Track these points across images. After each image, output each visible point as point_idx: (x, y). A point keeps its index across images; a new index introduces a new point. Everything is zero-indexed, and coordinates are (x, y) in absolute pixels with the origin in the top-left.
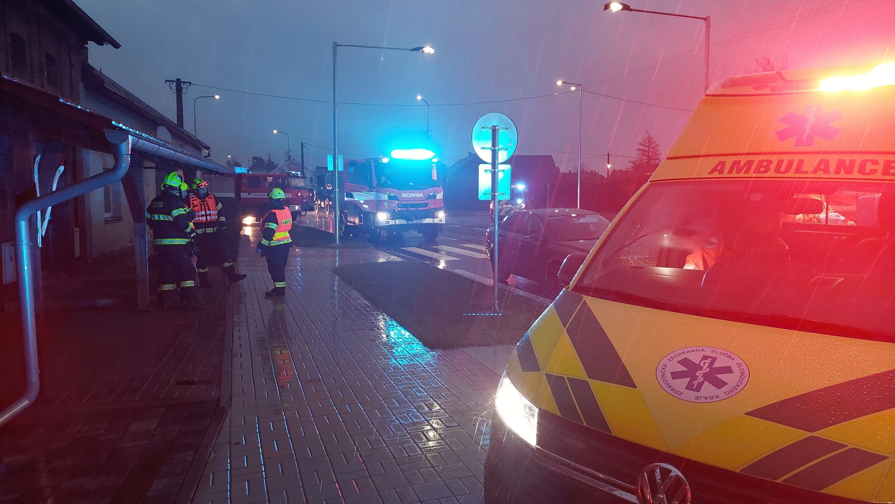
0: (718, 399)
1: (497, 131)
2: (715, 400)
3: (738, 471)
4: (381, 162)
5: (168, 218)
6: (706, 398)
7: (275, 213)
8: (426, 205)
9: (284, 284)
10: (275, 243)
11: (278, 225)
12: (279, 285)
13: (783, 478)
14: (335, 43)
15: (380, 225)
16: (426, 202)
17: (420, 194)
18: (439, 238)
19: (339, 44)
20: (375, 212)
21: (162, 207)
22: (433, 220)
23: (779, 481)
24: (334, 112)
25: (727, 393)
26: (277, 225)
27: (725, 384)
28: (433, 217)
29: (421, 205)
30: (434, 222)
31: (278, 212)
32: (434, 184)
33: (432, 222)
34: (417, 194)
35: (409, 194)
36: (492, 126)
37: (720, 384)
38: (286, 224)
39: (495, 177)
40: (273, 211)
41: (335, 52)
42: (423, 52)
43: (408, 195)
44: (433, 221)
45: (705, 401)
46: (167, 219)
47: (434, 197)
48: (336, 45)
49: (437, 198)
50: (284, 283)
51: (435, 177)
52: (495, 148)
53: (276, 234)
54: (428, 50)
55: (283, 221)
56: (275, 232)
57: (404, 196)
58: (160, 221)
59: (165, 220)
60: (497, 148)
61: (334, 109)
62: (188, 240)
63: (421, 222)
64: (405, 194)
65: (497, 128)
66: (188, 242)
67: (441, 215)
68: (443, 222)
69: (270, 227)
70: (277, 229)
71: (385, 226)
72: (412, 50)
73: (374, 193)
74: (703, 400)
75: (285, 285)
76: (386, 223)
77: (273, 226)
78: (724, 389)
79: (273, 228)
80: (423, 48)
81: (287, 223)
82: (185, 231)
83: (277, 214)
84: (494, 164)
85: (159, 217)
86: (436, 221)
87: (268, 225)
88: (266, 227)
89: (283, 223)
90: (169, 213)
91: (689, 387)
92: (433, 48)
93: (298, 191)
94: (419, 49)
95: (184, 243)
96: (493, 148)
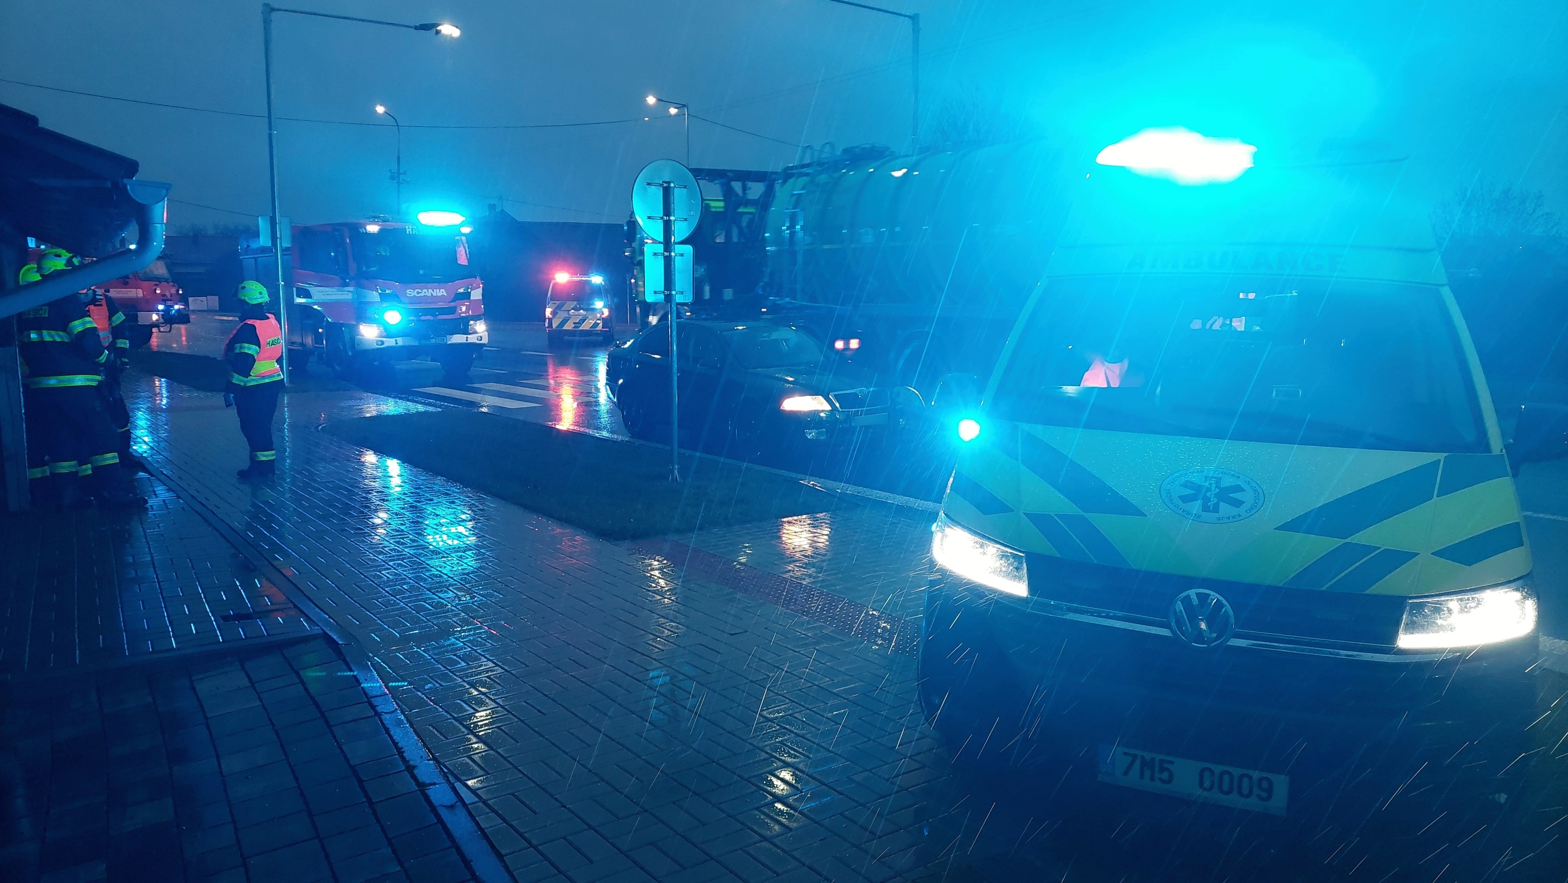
0: (1241, 518)
1: (672, 190)
2: (1238, 518)
3: (1281, 585)
4: (365, 232)
5: (60, 336)
6: (1229, 518)
7: (255, 326)
8: (453, 310)
9: (273, 455)
10: (254, 380)
11: (260, 348)
12: (265, 456)
13: (1327, 586)
14: (266, 5)
15: (366, 348)
16: (453, 304)
17: (440, 291)
18: (475, 370)
19: (276, 6)
20: (355, 323)
21: (46, 316)
22: (467, 338)
23: (1324, 588)
24: (270, 136)
25: (1248, 511)
26: (257, 347)
27: (1242, 503)
28: (466, 332)
29: (442, 311)
30: (469, 341)
31: (257, 323)
32: (467, 274)
33: (465, 341)
34: (435, 290)
35: (420, 291)
36: (664, 182)
37: (1238, 503)
38: (273, 346)
39: (670, 265)
40: (249, 323)
41: (267, 23)
42: (438, 32)
43: (418, 293)
44: (467, 340)
45: (1228, 521)
46: (58, 339)
47: (467, 296)
48: (269, 9)
49: (471, 299)
50: (273, 452)
51: (463, 260)
52: (669, 218)
53: (257, 364)
54: (449, 30)
55: (268, 340)
56: (255, 361)
57: (410, 294)
58: (42, 343)
59: (55, 341)
60: (672, 218)
61: (270, 129)
62: (99, 378)
63: (445, 342)
64: (412, 291)
65: (672, 185)
66: (100, 382)
67: (480, 327)
68: (485, 341)
69: (246, 351)
70: (258, 353)
71: (377, 349)
72: (416, 28)
73: (351, 289)
74: (1225, 520)
75: (275, 457)
76: (378, 345)
77: (250, 349)
78: (1243, 508)
79: (250, 352)
80: (439, 25)
81: (275, 344)
82: (97, 360)
83: (257, 328)
84: (667, 244)
85: (41, 335)
86: (472, 339)
87: (241, 348)
88: (237, 351)
89: (269, 344)
90: (64, 326)
91: (1205, 508)
92: (457, 27)
93: (156, 285)
94: (430, 27)
95: (94, 384)
96: (665, 217)
